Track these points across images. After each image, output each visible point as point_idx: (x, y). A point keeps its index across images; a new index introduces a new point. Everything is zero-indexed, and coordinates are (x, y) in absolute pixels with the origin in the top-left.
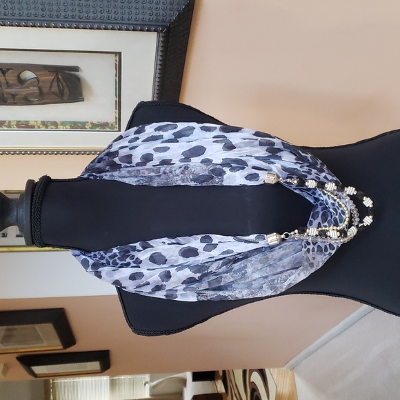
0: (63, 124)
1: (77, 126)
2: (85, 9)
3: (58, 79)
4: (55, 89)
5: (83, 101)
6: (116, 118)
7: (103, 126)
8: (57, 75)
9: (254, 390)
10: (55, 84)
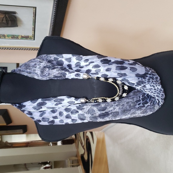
0: (8, 36)
1: (14, 37)
3: (6, 17)
4: (4, 21)
6: (33, 34)
7: (27, 37)
8: (6, 16)
10: (4, 19)
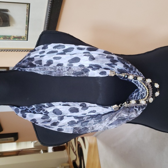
1: (6, 38)
9: (79, 145)
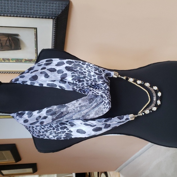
0: (12, 60)
1: (18, 61)
2: (20, 8)
5: (21, 49)
6: (36, 57)
7: (30, 61)
8: (9, 38)
10: (8, 42)
